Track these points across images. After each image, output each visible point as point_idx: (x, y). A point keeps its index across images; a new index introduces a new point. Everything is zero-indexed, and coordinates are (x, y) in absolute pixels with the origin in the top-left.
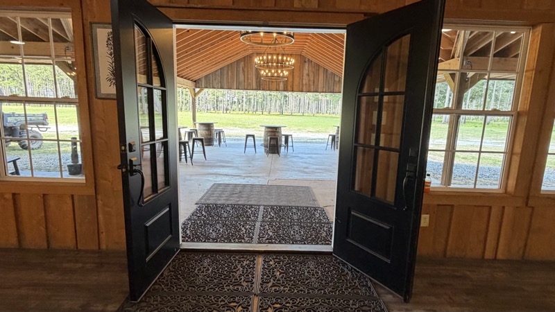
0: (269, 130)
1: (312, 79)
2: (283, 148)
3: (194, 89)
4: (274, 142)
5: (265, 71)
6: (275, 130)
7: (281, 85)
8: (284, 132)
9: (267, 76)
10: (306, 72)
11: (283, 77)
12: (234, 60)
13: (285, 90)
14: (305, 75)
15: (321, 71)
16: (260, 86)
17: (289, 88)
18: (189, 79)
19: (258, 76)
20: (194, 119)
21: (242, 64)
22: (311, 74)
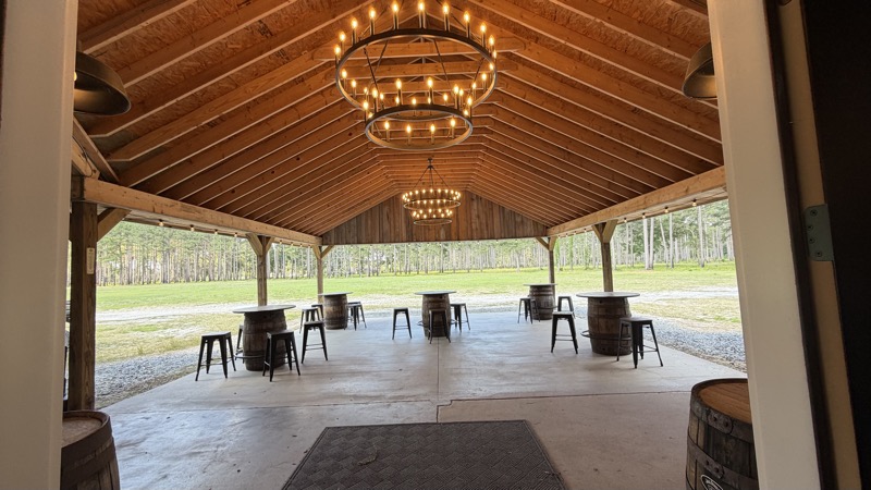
0: (430, 299)
1: (484, 221)
2: (453, 326)
3: (320, 248)
4: (439, 316)
5: (418, 213)
6: (438, 299)
7: (442, 233)
8: (453, 300)
9: (421, 219)
10: (474, 213)
11: (446, 218)
12: (375, 203)
13: (449, 238)
14: (474, 217)
15: (496, 210)
16: (412, 237)
17: (453, 236)
18: (311, 234)
19: (409, 220)
20: (320, 289)
21: (386, 209)
22: (482, 216)
